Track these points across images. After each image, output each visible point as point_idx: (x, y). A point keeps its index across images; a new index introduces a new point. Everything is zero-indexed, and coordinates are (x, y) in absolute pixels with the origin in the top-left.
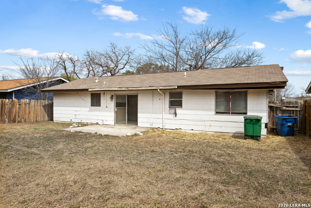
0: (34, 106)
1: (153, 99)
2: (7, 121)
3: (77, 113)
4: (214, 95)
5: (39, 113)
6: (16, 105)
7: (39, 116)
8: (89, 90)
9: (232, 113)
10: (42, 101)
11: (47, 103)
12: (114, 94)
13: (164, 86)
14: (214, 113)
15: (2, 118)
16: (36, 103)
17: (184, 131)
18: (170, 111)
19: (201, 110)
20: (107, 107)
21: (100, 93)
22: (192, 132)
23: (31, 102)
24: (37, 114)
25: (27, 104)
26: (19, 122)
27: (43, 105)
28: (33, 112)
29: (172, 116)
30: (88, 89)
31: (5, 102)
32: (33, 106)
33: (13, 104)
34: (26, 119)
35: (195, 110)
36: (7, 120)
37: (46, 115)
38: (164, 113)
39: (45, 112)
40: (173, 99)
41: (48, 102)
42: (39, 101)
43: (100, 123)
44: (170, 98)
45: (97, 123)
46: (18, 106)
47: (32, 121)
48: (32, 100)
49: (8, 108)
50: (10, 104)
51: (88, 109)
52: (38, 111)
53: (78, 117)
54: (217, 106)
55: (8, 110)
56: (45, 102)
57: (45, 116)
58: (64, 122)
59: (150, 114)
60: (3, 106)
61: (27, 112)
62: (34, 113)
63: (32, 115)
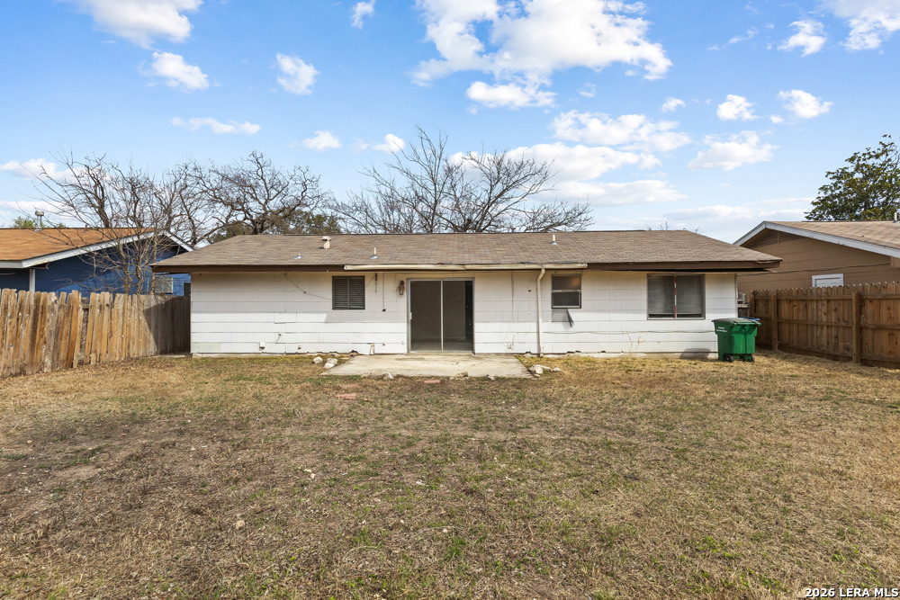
0: (123, 314)
1: (513, 291)
2: (49, 364)
3: (281, 328)
4: (646, 282)
5: (134, 334)
6: (78, 309)
7: (133, 343)
8: (347, 268)
9: (679, 316)
10: (143, 297)
11: (153, 303)
12: (408, 279)
13: (556, 263)
14: (645, 316)
15: (33, 357)
16: (128, 305)
17: (586, 355)
18: (556, 314)
19: (621, 311)
20: (384, 310)
21: (364, 277)
22: (602, 355)
23: (116, 299)
24: (129, 338)
25: (106, 308)
26: (81, 363)
27: (145, 308)
28: (120, 331)
29: (560, 327)
30: (343, 266)
31: (45, 300)
32: (121, 312)
33: (69, 310)
34: (100, 355)
35: (609, 311)
36: (48, 360)
37: (152, 338)
38: (540, 320)
39: (148, 330)
40: (561, 291)
41: (157, 300)
42: (135, 296)
43: (364, 350)
44: (553, 289)
45: (353, 351)
46: (81, 313)
47: (117, 359)
48: (118, 295)
49: (55, 322)
50: (60, 307)
51: (323, 317)
52: (132, 327)
53: (285, 338)
54: (650, 302)
55: (53, 329)
56: (149, 301)
57: (149, 342)
58: (235, 356)
59: (505, 324)
60: (40, 316)
61: (105, 331)
62: (123, 333)
63: (117, 340)
